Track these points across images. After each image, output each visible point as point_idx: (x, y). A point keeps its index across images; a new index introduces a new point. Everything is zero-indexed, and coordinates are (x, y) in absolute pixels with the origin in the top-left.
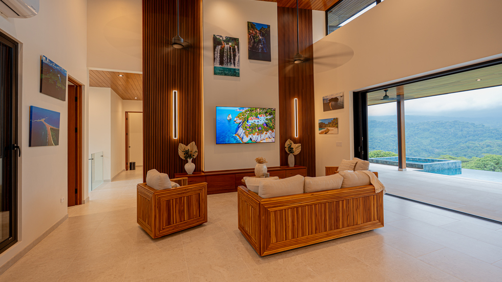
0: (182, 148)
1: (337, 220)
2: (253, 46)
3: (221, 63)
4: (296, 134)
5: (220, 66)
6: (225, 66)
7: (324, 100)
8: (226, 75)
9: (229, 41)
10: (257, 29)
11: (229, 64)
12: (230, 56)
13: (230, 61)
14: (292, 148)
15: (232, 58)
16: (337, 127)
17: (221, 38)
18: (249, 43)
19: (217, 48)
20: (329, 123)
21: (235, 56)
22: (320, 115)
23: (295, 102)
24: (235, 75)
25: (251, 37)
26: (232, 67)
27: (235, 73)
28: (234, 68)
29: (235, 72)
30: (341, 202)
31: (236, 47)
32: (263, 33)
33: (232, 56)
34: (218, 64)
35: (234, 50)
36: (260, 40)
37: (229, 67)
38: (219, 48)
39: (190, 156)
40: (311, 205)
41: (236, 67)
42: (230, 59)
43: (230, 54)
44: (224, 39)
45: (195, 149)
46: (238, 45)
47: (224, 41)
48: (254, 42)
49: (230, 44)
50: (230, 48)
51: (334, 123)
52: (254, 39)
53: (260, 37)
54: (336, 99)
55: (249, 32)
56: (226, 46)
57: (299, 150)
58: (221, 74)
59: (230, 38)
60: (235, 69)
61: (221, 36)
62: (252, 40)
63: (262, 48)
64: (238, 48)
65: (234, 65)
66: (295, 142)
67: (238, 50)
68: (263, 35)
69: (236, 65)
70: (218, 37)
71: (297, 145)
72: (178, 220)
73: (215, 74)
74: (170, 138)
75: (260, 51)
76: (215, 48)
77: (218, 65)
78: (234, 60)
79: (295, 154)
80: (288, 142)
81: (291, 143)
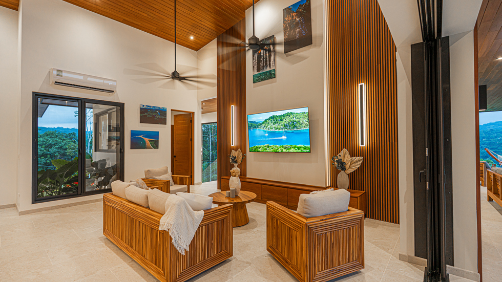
0: (233, 153)
2: (289, 35)
3: (259, 70)
5: (258, 73)
6: (262, 72)
8: (262, 80)
10: (293, 12)
12: (266, 59)
15: (268, 60)
18: (285, 34)
19: (255, 56)
24: (271, 78)
25: (286, 26)
26: (268, 69)
28: (270, 69)
29: (271, 74)
32: (300, 12)
34: (256, 71)
36: (297, 24)
41: (272, 68)
42: (266, 61)
43: (266, 56)
48: (291, 29)
52: (290, 26)
53: (297, 19)
55: (284, 21)
57: (358, 165)
58: (259, 81)
60: (270, 71)
62: (287, 29)
68: (301, 15)
69: (271, 66)
71: (355, 159)
73: (254, 82)
74: (230, 145)
77: (256, 73)
79: (349, 172)
80: (341, 153)
81: (345, 156)
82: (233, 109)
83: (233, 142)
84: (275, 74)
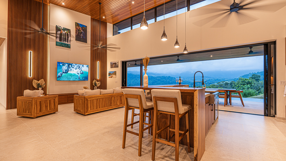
0: (35, 82)
1: (111, 103)
2: (78, 34)
4: (98, 77)
5: (60, 42)
7: (111, 63)
9: (65, 30)
10: (80, 27)
11: (65, 42)
13: (65, 40)
14: (96, 84)
16: (116, 75)
17: (61, 28)
18: (76, 33)
20: (113, 73)
21: (68, 38)
22: (109, 69)
23: (98, 63)
25: (77, 30)
26: (67, 43)
27: (68, 46)
31: (69, 33)
33: (67, 37)
35: (68, 35)
36: (81, 32)
37: (65, 43)
38: (59, 32)
40: (102, 98)
41: (69, 43)
44: (62, 28)
45: (44, 83)
46: (70, 32)
47: (62, 29)
48: (79, 33)
49: (66, 31)
50: (65, 33)
51: (115, 73)
52: (79, 31)
54: (115, 64)
55: (76, 27)
56: (63, 32)
59: (66, 28)
60: (68, 44)
61: (60, 27)
63: (82, 36)
64: (70, 34)
65: (68, 42)
66: (98, 81)
67: (70, 35)
68: (83, 30)
69: (69, 42)
70: (59, 27)
71: (98, 82)
72: (45, 110)
73: (56, 45)
75: (81, 37)
78: (68, 40)
79: (98, 86)
80: (94, 81)
84: (70, 47)
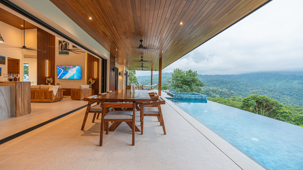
0: (48, 79)
3: (61, 50)
6: (63, 51)
8: (63, 54)
17: (61, 41)
21: (67, 47)
23: (95, 63)
24: (67, 54)
28: (67, 51)
30: (35, 92)
37: (65, 51)
38: (61, 44)
39: (50, 83)
43: (65, 46)
45: (53, 80)
50: (65, 44)
56: (63, 43)
57: (94, 82)
58: (61, 54)
67: (68, 44)
73: (59, 54)
74: (45, 76)
76: (59, 44)
79: (92, 84)
80: (90, 80)
81: (91, 80)
82: (47, 62)
83: (47, 75)
